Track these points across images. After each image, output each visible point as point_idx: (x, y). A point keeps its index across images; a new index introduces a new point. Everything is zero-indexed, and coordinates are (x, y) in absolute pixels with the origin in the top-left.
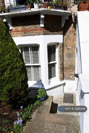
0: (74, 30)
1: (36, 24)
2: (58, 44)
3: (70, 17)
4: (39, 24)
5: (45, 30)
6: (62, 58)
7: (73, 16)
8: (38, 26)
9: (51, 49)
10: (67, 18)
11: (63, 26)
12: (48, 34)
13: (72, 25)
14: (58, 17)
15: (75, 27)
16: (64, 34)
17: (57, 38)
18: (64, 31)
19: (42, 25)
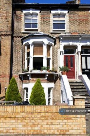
0: (59, 81)
1: (43, 78)
2: (52, 88)
3: (58, 75)
4: (45, 78)
5: (47, 81)
6: (54, 95)
7: (59, 75)
8: (44, 79)
9: (49, 90)
10: (57, 76)
11: (54, 79)
12: (48, 83)
13: (59, 79)
14: (53, 75)
15: (60, 80)
16: (55, 83)
17: (52, 85)
18: (55, 81)
19: (46, 79)
